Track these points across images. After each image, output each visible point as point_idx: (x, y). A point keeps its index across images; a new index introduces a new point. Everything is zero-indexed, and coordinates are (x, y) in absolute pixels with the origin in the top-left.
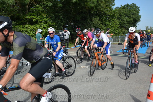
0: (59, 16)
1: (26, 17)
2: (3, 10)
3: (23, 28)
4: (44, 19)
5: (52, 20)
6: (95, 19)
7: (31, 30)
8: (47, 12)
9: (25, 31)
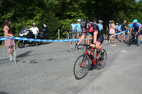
0: (91, 11)
1: (66, 13)
2: (50, 9)
3: (63, 22)
4: (79, 14)
5: (86, 15)
6: (121, 12)
7: (70, 23)
8: (82, 9)
9: (66, 24)
